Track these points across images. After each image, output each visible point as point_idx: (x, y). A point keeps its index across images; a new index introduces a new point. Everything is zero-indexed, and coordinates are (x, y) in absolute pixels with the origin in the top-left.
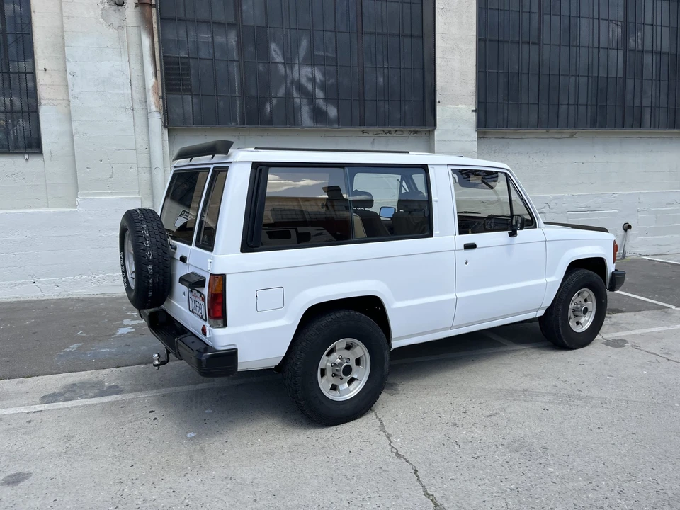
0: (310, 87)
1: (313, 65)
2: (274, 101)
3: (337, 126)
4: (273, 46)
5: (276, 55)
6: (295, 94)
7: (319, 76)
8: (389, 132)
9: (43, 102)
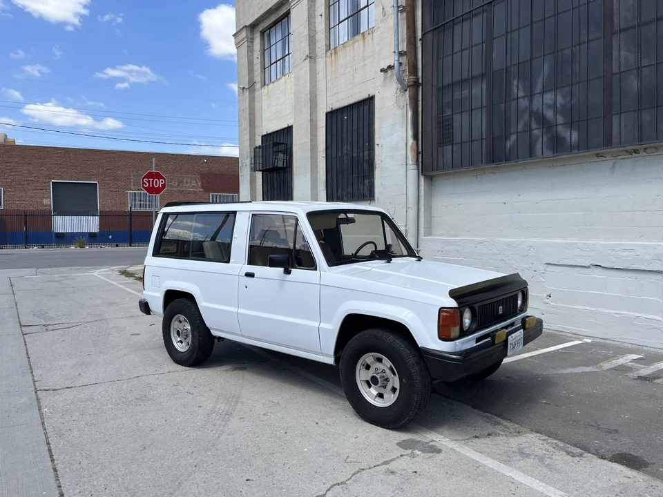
0: (549, 114)
1: (555, 89)
2: (513, 137)
3: (577, 151)
4: (515, 82)
5: (517, 89)
6: (534, 126)
7: (560, 99)
8: (636, 151)
9: (377, 166)
